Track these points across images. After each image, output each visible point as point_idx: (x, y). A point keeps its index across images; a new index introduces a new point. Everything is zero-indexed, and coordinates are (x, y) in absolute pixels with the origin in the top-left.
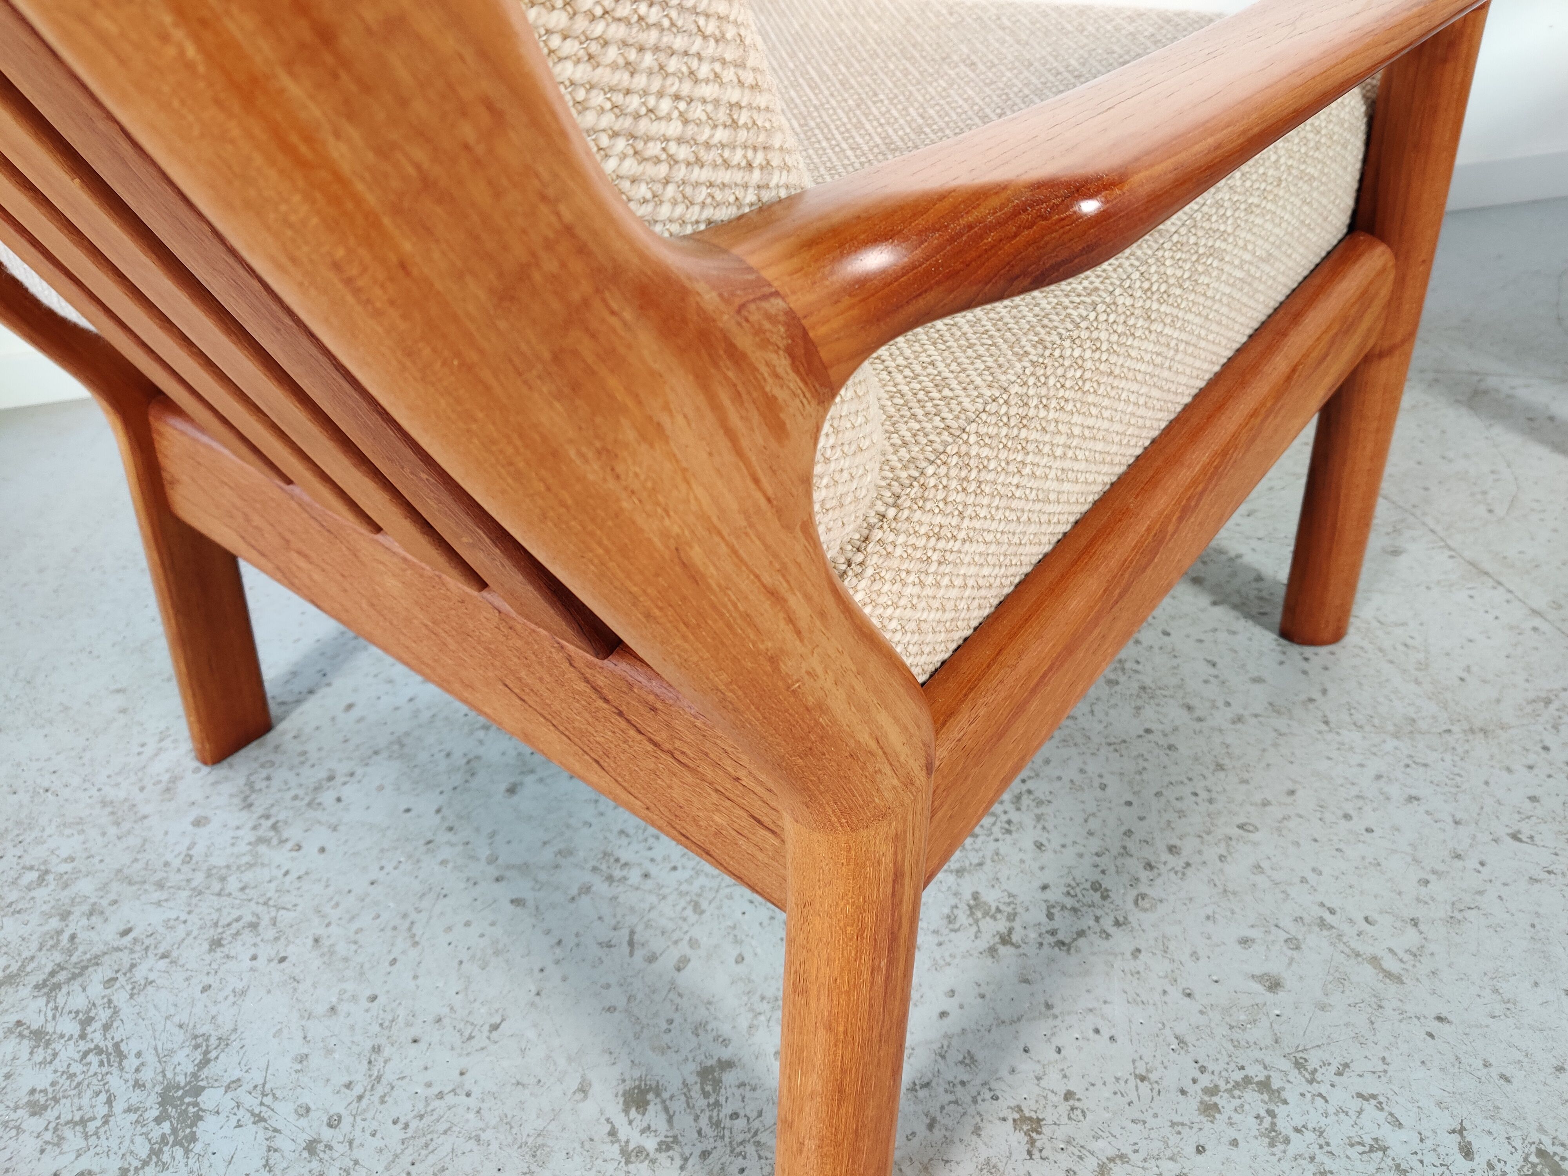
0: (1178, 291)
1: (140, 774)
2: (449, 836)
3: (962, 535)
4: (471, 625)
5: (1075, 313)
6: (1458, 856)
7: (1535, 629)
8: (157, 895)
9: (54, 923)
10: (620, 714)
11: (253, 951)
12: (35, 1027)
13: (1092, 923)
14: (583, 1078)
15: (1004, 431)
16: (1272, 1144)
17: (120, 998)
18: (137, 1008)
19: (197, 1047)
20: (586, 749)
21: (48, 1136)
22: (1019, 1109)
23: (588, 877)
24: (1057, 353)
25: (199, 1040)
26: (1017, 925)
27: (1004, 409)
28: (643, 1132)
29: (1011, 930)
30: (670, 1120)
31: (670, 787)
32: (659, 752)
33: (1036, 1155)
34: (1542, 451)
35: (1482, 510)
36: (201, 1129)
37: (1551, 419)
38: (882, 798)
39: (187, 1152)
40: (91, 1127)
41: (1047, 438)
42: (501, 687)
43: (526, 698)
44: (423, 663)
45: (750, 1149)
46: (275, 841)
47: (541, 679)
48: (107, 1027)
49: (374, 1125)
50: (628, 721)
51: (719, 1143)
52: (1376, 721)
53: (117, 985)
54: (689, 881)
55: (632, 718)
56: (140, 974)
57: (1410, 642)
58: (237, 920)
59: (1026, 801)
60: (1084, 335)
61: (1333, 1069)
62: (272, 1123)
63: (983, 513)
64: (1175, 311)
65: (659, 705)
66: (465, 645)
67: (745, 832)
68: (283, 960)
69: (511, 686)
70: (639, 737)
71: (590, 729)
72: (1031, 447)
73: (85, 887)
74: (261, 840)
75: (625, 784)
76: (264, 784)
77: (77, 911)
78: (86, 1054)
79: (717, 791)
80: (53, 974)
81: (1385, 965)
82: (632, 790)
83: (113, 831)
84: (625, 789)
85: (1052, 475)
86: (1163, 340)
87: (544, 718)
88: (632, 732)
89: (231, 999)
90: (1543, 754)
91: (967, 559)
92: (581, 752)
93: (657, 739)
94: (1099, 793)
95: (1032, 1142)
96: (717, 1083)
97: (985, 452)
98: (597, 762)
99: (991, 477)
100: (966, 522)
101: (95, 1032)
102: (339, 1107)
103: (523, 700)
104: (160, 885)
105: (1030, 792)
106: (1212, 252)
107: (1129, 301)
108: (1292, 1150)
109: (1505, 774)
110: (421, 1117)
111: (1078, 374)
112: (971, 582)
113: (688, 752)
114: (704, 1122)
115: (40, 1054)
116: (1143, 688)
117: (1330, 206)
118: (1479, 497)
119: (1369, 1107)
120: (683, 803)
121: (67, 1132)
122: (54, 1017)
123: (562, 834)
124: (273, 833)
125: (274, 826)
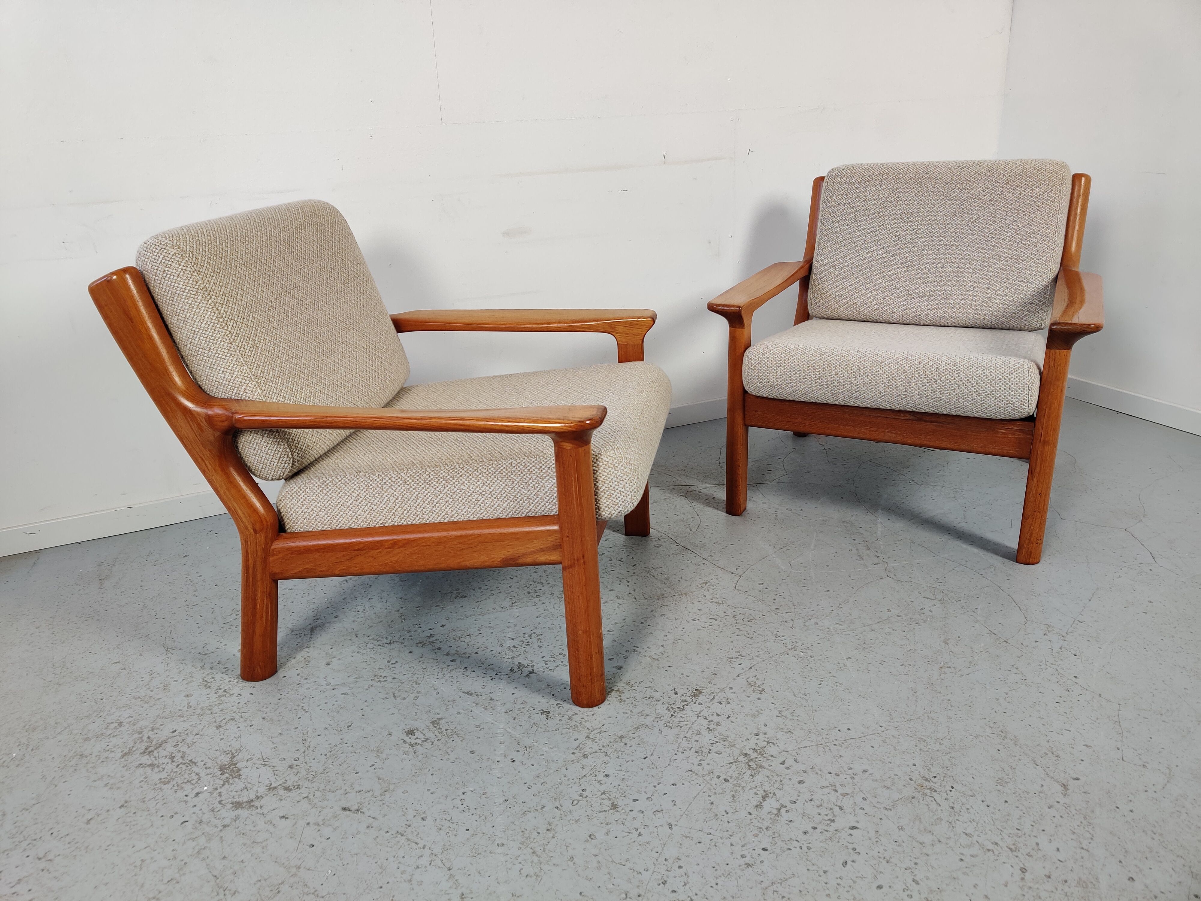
2: (307, 681)
6: (676, 628)
7: (703, 564)
8: (182, 719)
9: (136, 736)
11: (237, 726)
12: (149, 763)
13: (561, 663)
14: (389, 732)
16: (620, 702)
17: (184, 749)
18: (194, 750)
19: (227, 754)
21: (176, 788)
22: (542, 710)
23: (371, 683)
25: (228, 752)
28: (415, 739)
29: (533, 670)
30: (424, 735)
33: (549, 719)
34: (710, 509)
35: (688, 529)
36: (241, 772)
37: (714, 498)
39: (239, 779)
40: (193, 782)
45: (455, 736)
46: (228, 695)
48: (182, 757)
49: (314, 757)
51: (443, 737)
52: (651, 596)
53: (180, 746)
54: (412, 677)
56: (189, 740)
57: (663, 572)
58: (224, 719)
59: (533, 636)
61: (638, 683)
62: (271, 764)
68: (251, 726)
73: (142, 723)
74: (220, 696)
76: (212, 680)
77: (145, 731)
78: (178, 766)
80: (146, 749)
81: (654, 657)
83: (146, 706)
89: (235, 739)
90: (704, 598)
94: (559, 630)
95: (548, 716)
96: (438, 724)
101: (178, 759)
102: (297, 755)
104: (181, 716)
105: (534, 633)
108: (626, 703)
109: (691, 604)
110: (331, 752)
114: (436, 733)
115: (156, 770)
118: (687, 526)
119: (648, 689)
121: (183, 785)
122: (156, 760)
123: (355, 673)
124: (225, 693)
125: (225, 691)
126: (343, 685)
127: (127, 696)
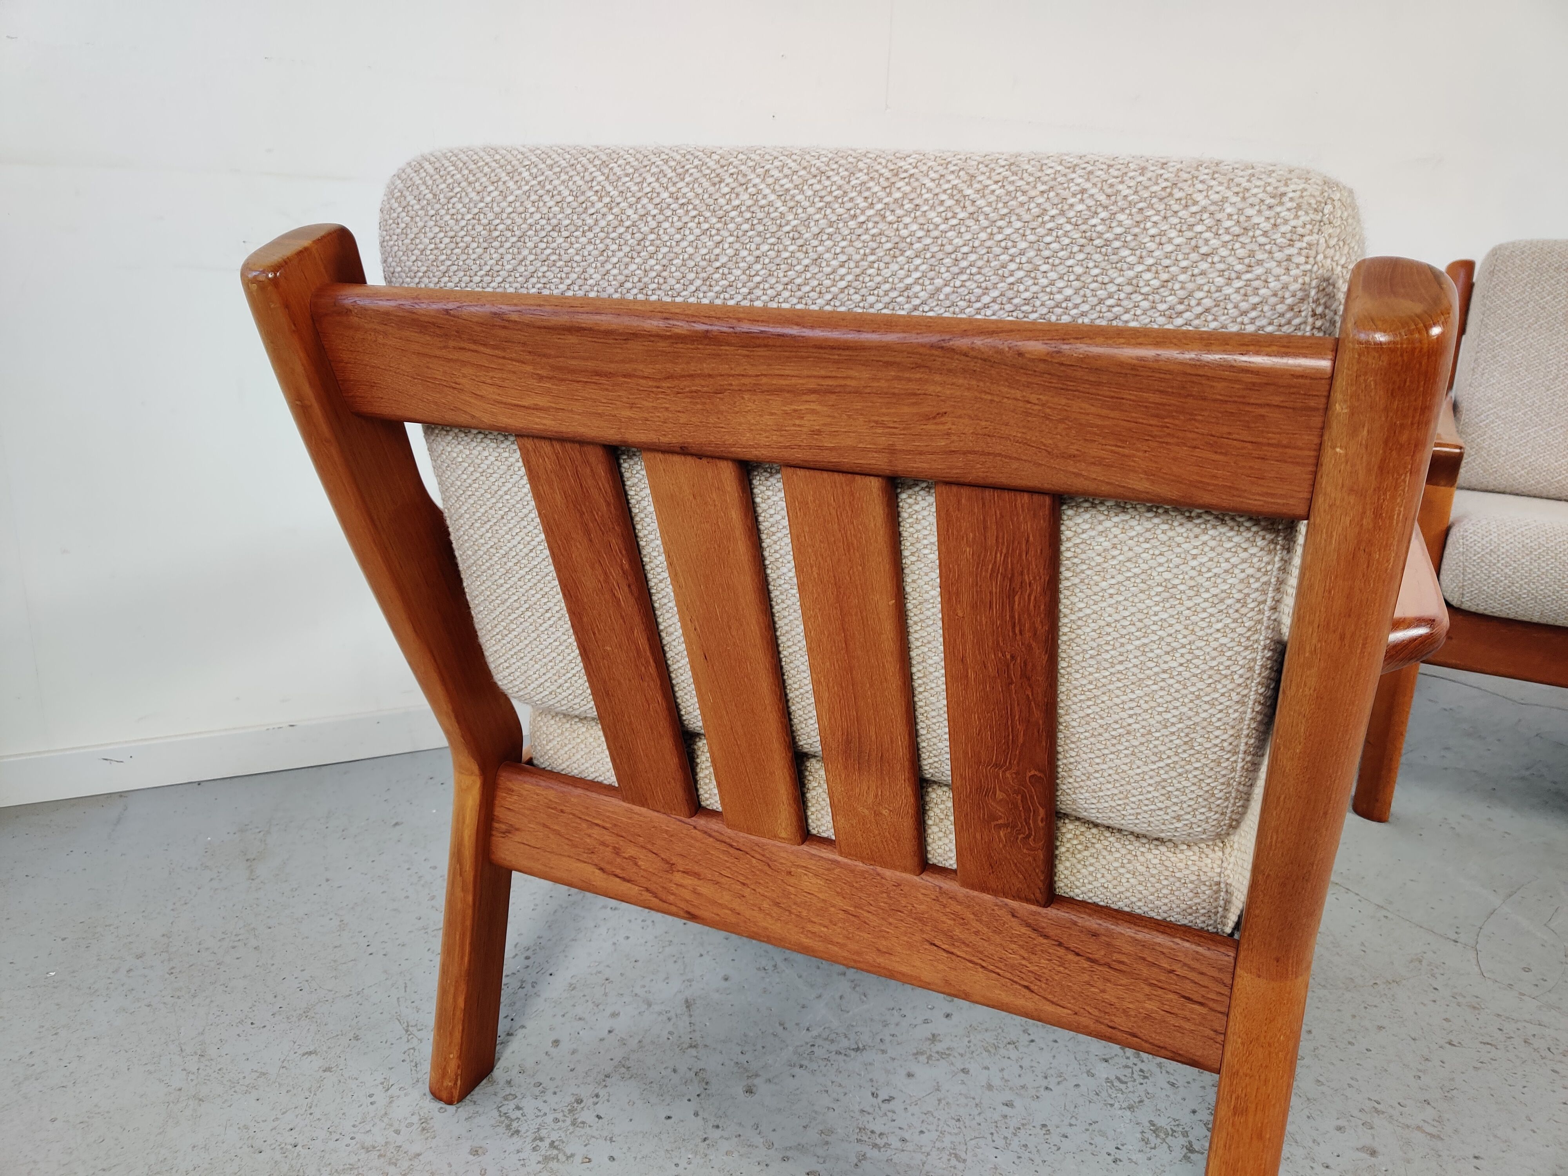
2: (720, 1132)
4: (904, 903)
6: (1427, 1059)
7: (1386, 917)
10: (1060, 944)
20: (1017, 979)
23: (857, 1148)
26: (1191, 1138)
29: (1190, 1143)
31: (1103, 991)
32: (1096, 967)
42: (928, 946)
43: (955, 951)
44: (831, 942)
46: (562, 1157)
47: (977, 933)
50: (1067, 949)
55: (1072, 945)
65: (1099, 932)
66: (891, 920)
67: (1175, 1010)
69: (939, 944)
70: (1077, 959)
71: (1024, 962)
74: (548, 1159)
75: (1055, 1000)
76: (518, 1113)
79: (1151, 985)
81: (1425, 1129)
82: (1061, 1003)
84: (1053, 1003)
87: (972, 963)
88: (1071, 957)
90: (1436, 993)
92: (1009, 983)
93: (1096, 957)
98: (1027, 987)
103: (952, 953)
109: (1422, 1007)
113: (1126, 960)
120: (1114, 1000)
124: (555, 1152)
125: (552, 1144)
127: (347, 1140)
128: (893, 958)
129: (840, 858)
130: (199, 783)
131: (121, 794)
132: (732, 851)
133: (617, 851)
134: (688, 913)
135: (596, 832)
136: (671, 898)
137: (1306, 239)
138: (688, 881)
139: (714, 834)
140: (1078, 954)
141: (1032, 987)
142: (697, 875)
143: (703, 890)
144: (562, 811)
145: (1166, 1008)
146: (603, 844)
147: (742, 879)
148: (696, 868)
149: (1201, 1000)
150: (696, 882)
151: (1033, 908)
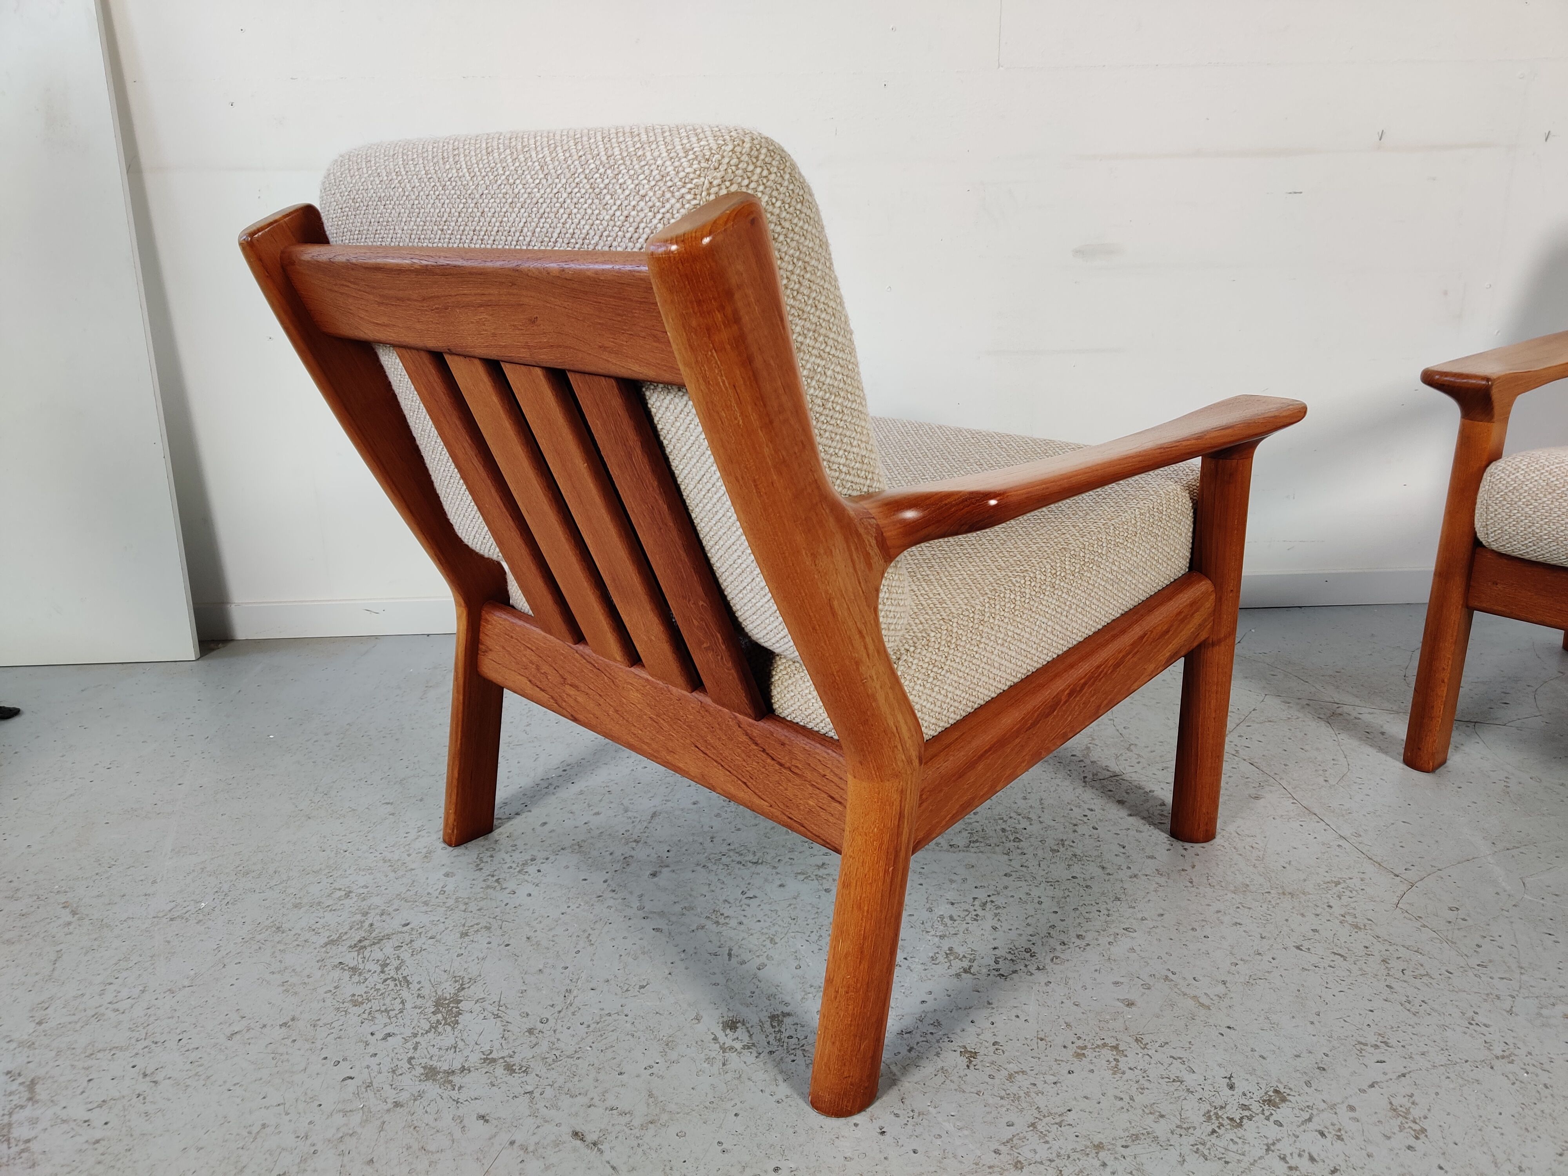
0: (1072, 577)
1: (407, 847)
2: (613, 894)
3: (946, 668)
5: (1014, 580)
6: (1259, 954)
7: (1339, 846)
8: (425, 908)
9: (358, 917)
10: (764, 751)
11: (488, 940)
12: (351, 965)
13: (1022, 968)
14: (698, 1014)
15: (971, 624)
16: (1114, 1073)
17: (405, 955)
18: (416, 962)
19: (456, 981)
20: (740, 777)
21: (365, 1016)
22: (965, 1047)
24: (1002, 595)
25: (457, 979)
26: (975, 964)
27: (972, 615)
28: (734, 1040)
29: (970, 967)
30: (751, 1036)
31: (786, 789)
32: (783, 769)
33: (972, 1067)
34: (1372, 751)
35: (1321, 779)
36: (460, 1019)
37: (1383, 733)
38: (896, 764)
39: (453, 1028)
40: (392, 1014)
41: (993, 633)
42: (693, 748)
43: (708, 752)
44: (644, 742)
45: (799, 1052)
46: (498, 888)
47: (719, 739)
48: (397, 969)
49: (569, 1025)
50: (768, 754)
51: (780, 1048)
52: (1223, 884)
53: (403, 949)
55: (770, 752)
56: (417, 945)
57: (1255, 845)
58: (477, 924)
59: (989, 905)
60: (1017, 589)
61: (1157, 1044)
62: (506, 1018)
63: (958, 660)
64: (1069, 587)
65: (787, 742)
66: (675, 726)
67: (825, 807)
68: (507, 945)
69: (699, 746)
70: (773, 762)
71: (744, 764)
72: (984, 635)
73: (376, 900)
74: (488, 887)
75: (760, 794)
76: (489, 859)
77: (373, 913)
78: (386, 980)
79: (812, 785)
80: (360, 941)
81: (1201, 1001)
82: (763, 797)
83: (392, 875)
84: (759, 797)
85: (996, 652)
86: (1061, 600)
87: (716, 761)
88: (769, 760)
89: (476, 961)
90: (1327, 909)
91: (948, 682)
92: (736, 779)
93: (783, 761)
94: (1038, 906)
95: (971, 1062)
96: (780, 1022)
97: (960, 632)
98: (745, 783)
99: (962, 644)
100: (948, 662)
101: (391, 971)
102: (546, 1014)
103: (706, 754)
104: (426, 903)
106: (1092, 561)
107: (1043, 578)
108: (1125, 1077)
109: (1300, 917)
110: (598, 1023)
111: (1012, 606)
112: (950, 695)
113: (800, 766)
114: (771, 1039)
115: (356, 978)
116: (1075, 855)
117: (1172, 553)
118: (1321, 772)
119: (1177, 1063)
120: (792, 797)
121: (377, 1015)
122: (363, 962)
123: (687, 899)
124: (496, 884)
125: (497, 881)
126: (662, 914)
128: (676, 756)
129: (650, 678)
130: (428, 635)
131: (376, 637)
132: (595, 670)
133: (538, 668)
134: (572, 716)
135: (528, 652)
136: (564, 704)
137: (694, 182)
138: (572, 692)
139: (587, 657)
140: (773, 759)
141: (749, 784)
142: (576, 687)
143: (580, 699)
144: (512, 637)
145: (820, 805)
146: (531, 662)
147: (599, 691)
148: (577, 682)
149: (840, 800)
150: (578, 693)
151: (750, 720)
